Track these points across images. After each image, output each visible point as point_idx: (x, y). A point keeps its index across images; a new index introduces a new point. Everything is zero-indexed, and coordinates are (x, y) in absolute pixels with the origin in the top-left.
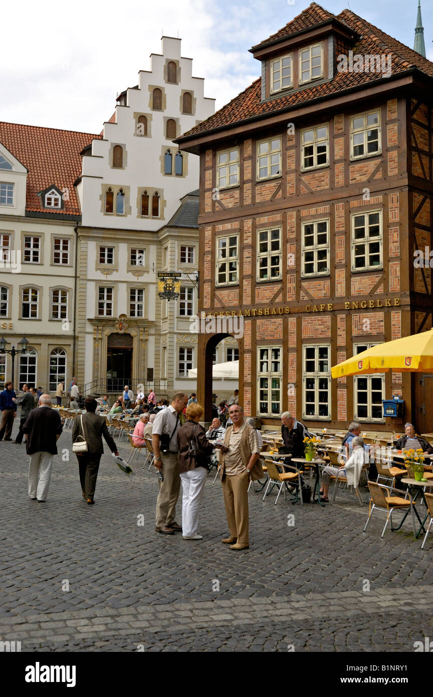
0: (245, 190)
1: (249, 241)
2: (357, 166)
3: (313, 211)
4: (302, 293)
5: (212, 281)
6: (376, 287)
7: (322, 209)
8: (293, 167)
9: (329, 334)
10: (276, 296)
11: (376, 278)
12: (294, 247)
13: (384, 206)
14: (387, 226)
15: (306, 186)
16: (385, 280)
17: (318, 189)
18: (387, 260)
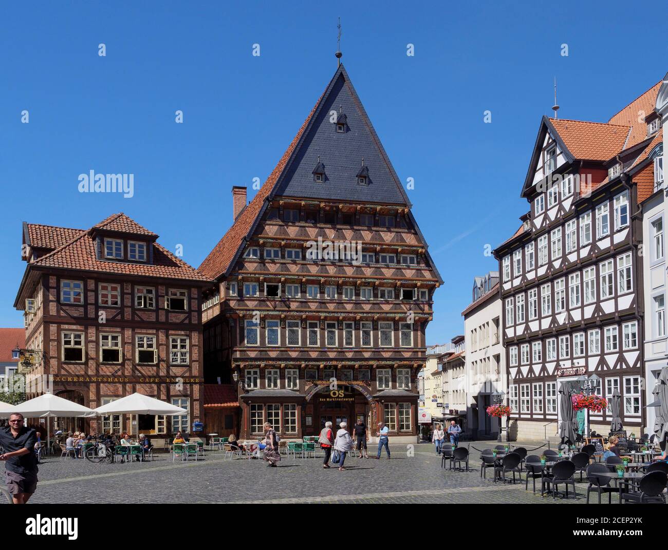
0: (89, 309)
1: (94, 339)
2: (173, 314)
3: (144, 331)
4: (137, 372)
5: (59, 358)
6: (185, 372)
7: (150, 331)
8: (129, 304)
9: (156, 393)
10: (116, 372)
11: (185, 369)
12: (130, 347)
13: (190, 337)
14: (191, 346)
15: (139, 317)
16: (191, 371)
17: (148, 320)
18: (191, 361)
